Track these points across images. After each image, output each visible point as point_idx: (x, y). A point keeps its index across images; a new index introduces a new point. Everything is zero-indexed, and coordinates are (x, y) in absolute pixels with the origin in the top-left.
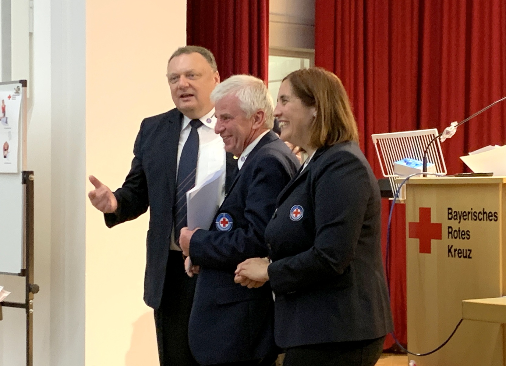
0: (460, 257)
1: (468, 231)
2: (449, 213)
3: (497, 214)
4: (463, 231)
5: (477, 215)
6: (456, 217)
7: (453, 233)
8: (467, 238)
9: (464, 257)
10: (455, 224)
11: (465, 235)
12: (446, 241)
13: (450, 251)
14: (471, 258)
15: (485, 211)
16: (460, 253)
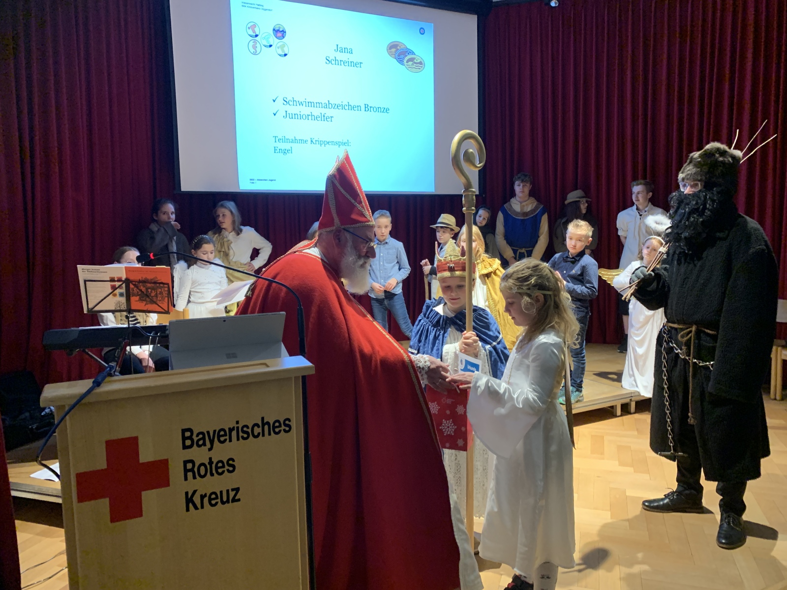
0: (212, 505)
1: (233, 460)
2: (184, 439)
3: (289, 420)
4: (219, 462)
5: (250, 430)
6: (201, 442)
7: (196, 470)
8: (229, 471)
9: (223, 503)
10: (200, 455)
11: (224, 467)
12: (179, 484)
13: (189, 500)
14: (239, 500)
15: (265, 422)
16: (214, 499)
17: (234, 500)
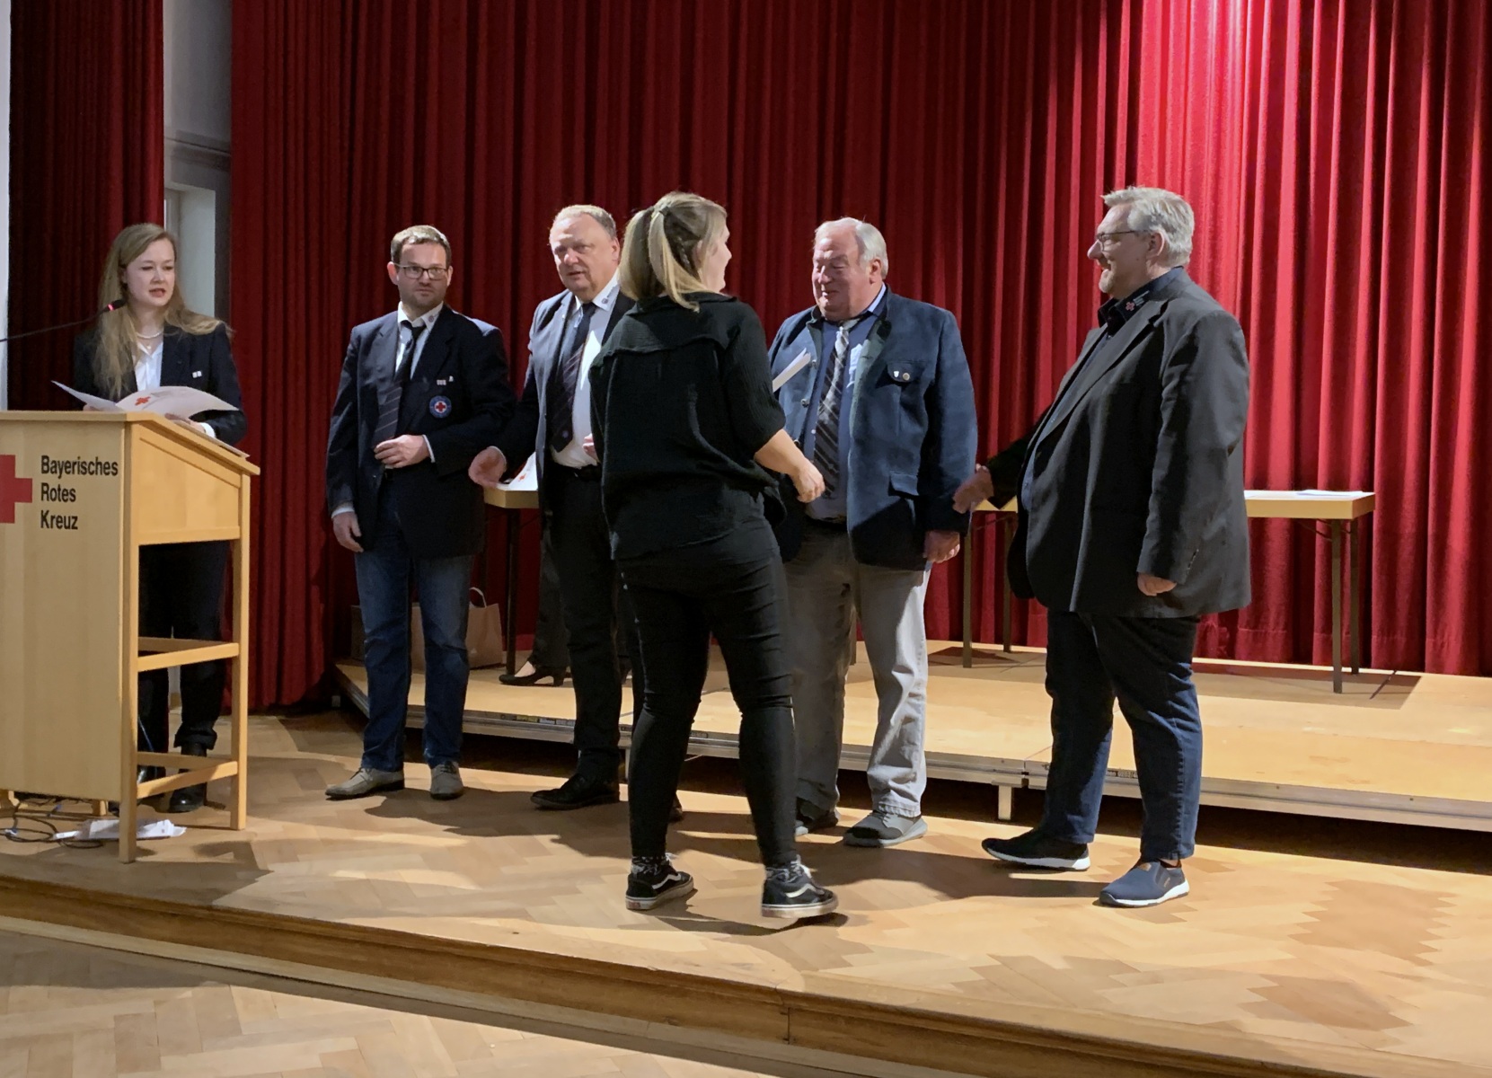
0: (60, 527)
1: (73, 490)
2: (43, 464)
3: (115, 463)
4: (65, 490)
5: (87, 467)
6: (53, 470)
7: (49, 493)
8: (71, 499)
9: (66, 527)
10: (52, 480)
11: (68, 495)
12: (39, 503)
13: (44, 518)
14: (76, 528)
15: (99, 461)
16: (60, 521)
17: (74, 528)
